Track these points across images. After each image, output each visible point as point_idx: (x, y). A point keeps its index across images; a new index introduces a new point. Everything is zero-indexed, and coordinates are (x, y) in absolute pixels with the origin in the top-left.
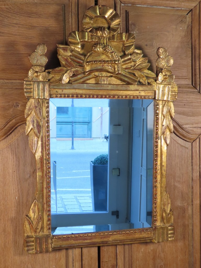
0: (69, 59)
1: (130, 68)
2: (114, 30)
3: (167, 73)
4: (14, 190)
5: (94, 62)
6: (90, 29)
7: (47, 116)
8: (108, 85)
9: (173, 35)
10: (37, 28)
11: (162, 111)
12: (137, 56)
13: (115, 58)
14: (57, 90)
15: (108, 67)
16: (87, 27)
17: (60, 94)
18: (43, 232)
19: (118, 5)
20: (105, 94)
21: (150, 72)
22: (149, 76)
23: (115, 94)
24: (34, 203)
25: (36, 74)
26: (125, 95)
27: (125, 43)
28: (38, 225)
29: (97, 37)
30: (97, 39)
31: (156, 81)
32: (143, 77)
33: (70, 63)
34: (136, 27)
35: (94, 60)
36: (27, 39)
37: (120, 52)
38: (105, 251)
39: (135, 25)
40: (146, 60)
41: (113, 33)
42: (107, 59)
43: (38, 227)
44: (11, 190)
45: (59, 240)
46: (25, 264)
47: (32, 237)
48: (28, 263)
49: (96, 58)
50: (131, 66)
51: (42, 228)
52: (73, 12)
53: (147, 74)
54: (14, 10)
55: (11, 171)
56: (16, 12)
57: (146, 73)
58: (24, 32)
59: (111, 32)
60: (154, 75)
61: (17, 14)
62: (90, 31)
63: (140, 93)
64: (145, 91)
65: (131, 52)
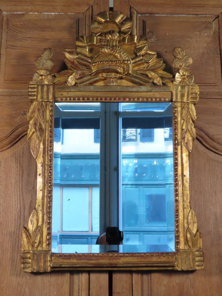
0: (76, 62)
1: (143, 69)
2: (125, 33)
3: (185, 74)
4: (15, 201)
5: (101, 62)
6: (99, 34)
7: (51, 120)
8: (117, 86)
9: (197, 41)
10: (49, 40)
11: (182, 114)
12: (150, 56)
13: (124, 58)
14: (62, 93)
15: (115, 67)
16: (95, 31)
17: (66, 97)
18: (42, 246)
19: (134, 15)
20: (114, 96)
21: (165, 72)
22: (164, 76)
23: (126, 97)
24: (33, 213)
25: (41, 78)
26: (137, 97)
27: (137, 45)
28: (36, 238)
29: (106, 41)
30: (106, 42)
31: (172, 82)
32: (157, 78)
33: (76, 66)
34: (154, 35)
35: (101, 60)
36: (39, 51)
37: (132, 55)
38: (117, 279)
39: (153, 33)
40: (161, 60)
41: (123, 35)
42: (115, 59)
43: (36, 241)
44: (13, 201)
45: (59, 258)
46: (22, 287)
47: (29, 253)
48: (26, 287)
49: (103, 58)
50: (144, 67)
51: (40, 242)
52: (86, 25)
53: (162, 74)
54: (28, 26)
55: (14, 181)
56: (30, 27)
57: (160, 74)
58: (37, 44)
59: (122, 34)
60: (170, 76)
61: (31, 29)
62: (99, 36)
63: (154, 94)
64: (160, 93)
65: (143, 53)
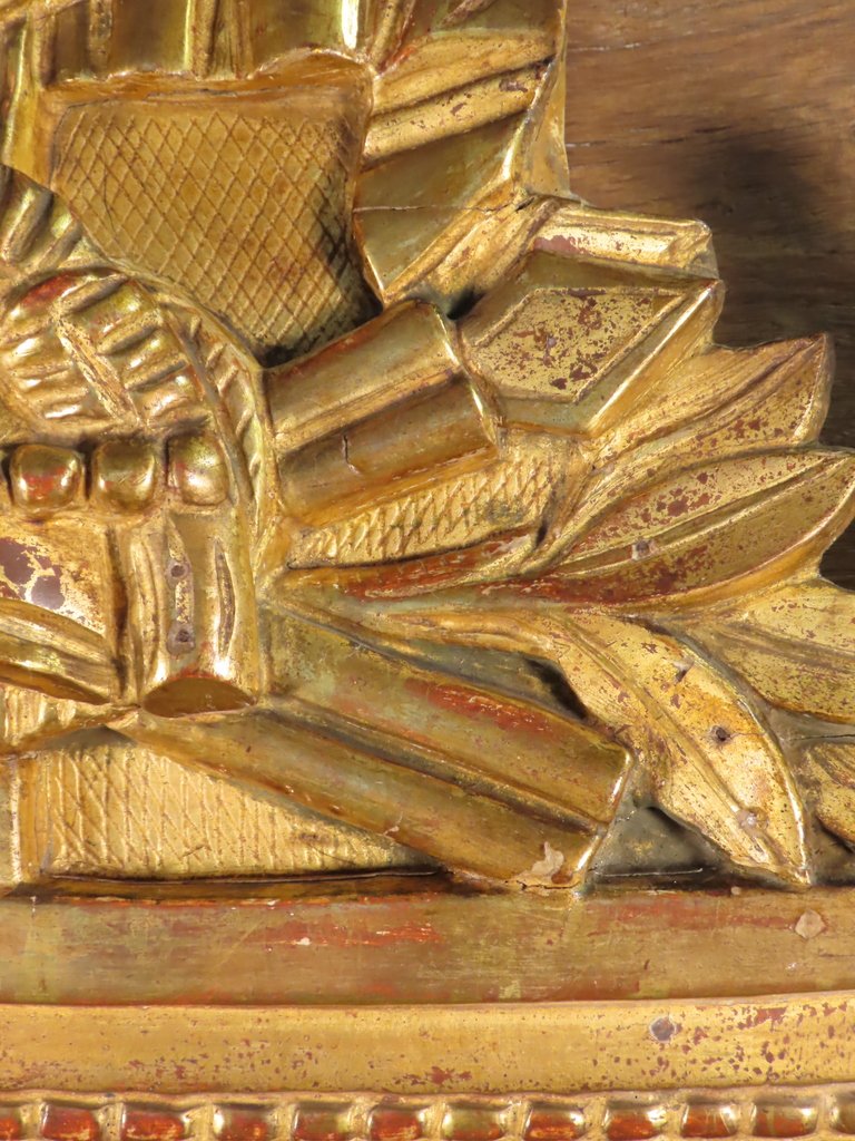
1: (470, 564)
13: (105, 403)
27: (376, 101)
32: (722, 737)
40: (798, 383)
50: (490, 512)
53: (810, 655)
63: (663, 1031)
64: (774, 1002)
65: (480, 251)
